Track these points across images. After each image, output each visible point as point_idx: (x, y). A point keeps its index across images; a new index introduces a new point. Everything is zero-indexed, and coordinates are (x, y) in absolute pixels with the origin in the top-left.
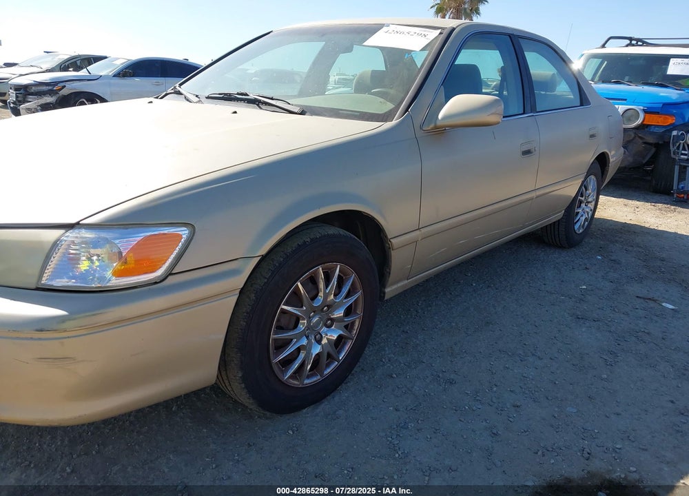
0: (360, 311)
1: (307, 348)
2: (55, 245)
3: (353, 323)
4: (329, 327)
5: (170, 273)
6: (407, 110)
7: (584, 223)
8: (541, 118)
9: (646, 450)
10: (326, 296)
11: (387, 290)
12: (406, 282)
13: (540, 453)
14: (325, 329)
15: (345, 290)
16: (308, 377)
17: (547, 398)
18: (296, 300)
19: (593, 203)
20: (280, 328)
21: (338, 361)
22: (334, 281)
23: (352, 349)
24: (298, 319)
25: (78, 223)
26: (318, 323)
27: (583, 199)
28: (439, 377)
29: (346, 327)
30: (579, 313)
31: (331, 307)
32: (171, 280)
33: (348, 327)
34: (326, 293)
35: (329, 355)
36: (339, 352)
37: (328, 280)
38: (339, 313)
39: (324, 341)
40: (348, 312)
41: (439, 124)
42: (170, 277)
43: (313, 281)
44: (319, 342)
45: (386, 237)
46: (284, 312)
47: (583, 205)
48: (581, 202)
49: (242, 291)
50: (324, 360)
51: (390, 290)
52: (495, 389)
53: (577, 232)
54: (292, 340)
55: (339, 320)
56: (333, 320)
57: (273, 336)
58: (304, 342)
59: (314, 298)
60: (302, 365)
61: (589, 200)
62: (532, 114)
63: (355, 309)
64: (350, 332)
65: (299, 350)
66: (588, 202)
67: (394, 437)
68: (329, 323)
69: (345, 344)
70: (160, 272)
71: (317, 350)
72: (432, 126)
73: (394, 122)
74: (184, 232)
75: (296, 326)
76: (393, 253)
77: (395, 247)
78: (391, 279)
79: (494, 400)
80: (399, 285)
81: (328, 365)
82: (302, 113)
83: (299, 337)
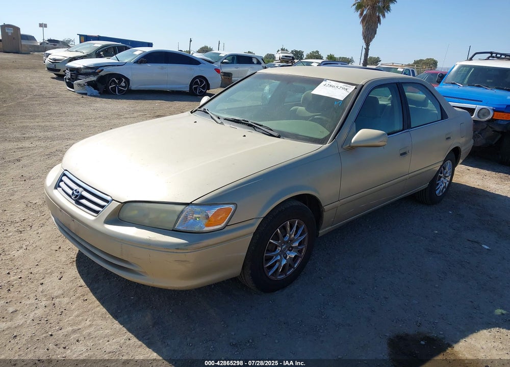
0: (306, 243)
1: (280, 261)
2: (182, 212)
3: (302, 249)
4: (290, 251)
5: (226, 225)
6: (334, 138)
7: (443, 189)
8: (413, 132)
9: (451, 324)
10: (290, 235)
11: (320, 232)
12: (330, 227)
13: (395, 321)
14: (288, 252)
15: (299, 232)
16: (280, 275)
17: (403, 295)
18: (276, 238)
19: (450, 177)
20: (268, 251)
21: (294, 268)
22: (295, 229)
23: (301, 262)
24: (276, 247)
25: (191, 203)
26: (285, 249)
27: (442, 175)
28: (346, 280)
29: (299, 251)
30: (430, 248)
31: (292, 241)
32: (227, 228)
33: (300, 251)
34: (291, 235)
35: (290, 265)
36: (295, 264)
37: (291, 227)
38: (296, 244)
39: (288, 257)
40: (300, 244)
41: (351, 145)
42: (227, 227)
43: (284, 228)
44: (285, 258)
45: (321, 205)
46: (271, 243)
47: (442, 179)
48: (441, 177)
49: (255, 234)
50: (287, 267)
51: (322, 232)
52: (376, 288)
53: (438, 195)
54: (273, 257)
55: (296, 247)
56: (292, 247)
57: (265, 255)
58: (279, 258)
59: (284, 236)
60: (277, 269)
61: (447, 175)
62: (408, 130)
63: (304, 243)
64: (301, 253)
65: (276, 262)
66: (446, 177)
67: (322, 308)
68: (291, 249)
69: (297, 260)
70: (223, 225)
71: (284, 262)
72: (348, 146)
73: (327, 145)
74: (232, 207)
75: (275, 250)
76: (325, 213)
77: (326, 210)
78: (322, 227)
79: (374, 294)
80: (327, 229)
81: (289, 270)
82: (279, 137)
83: (276, 255)
